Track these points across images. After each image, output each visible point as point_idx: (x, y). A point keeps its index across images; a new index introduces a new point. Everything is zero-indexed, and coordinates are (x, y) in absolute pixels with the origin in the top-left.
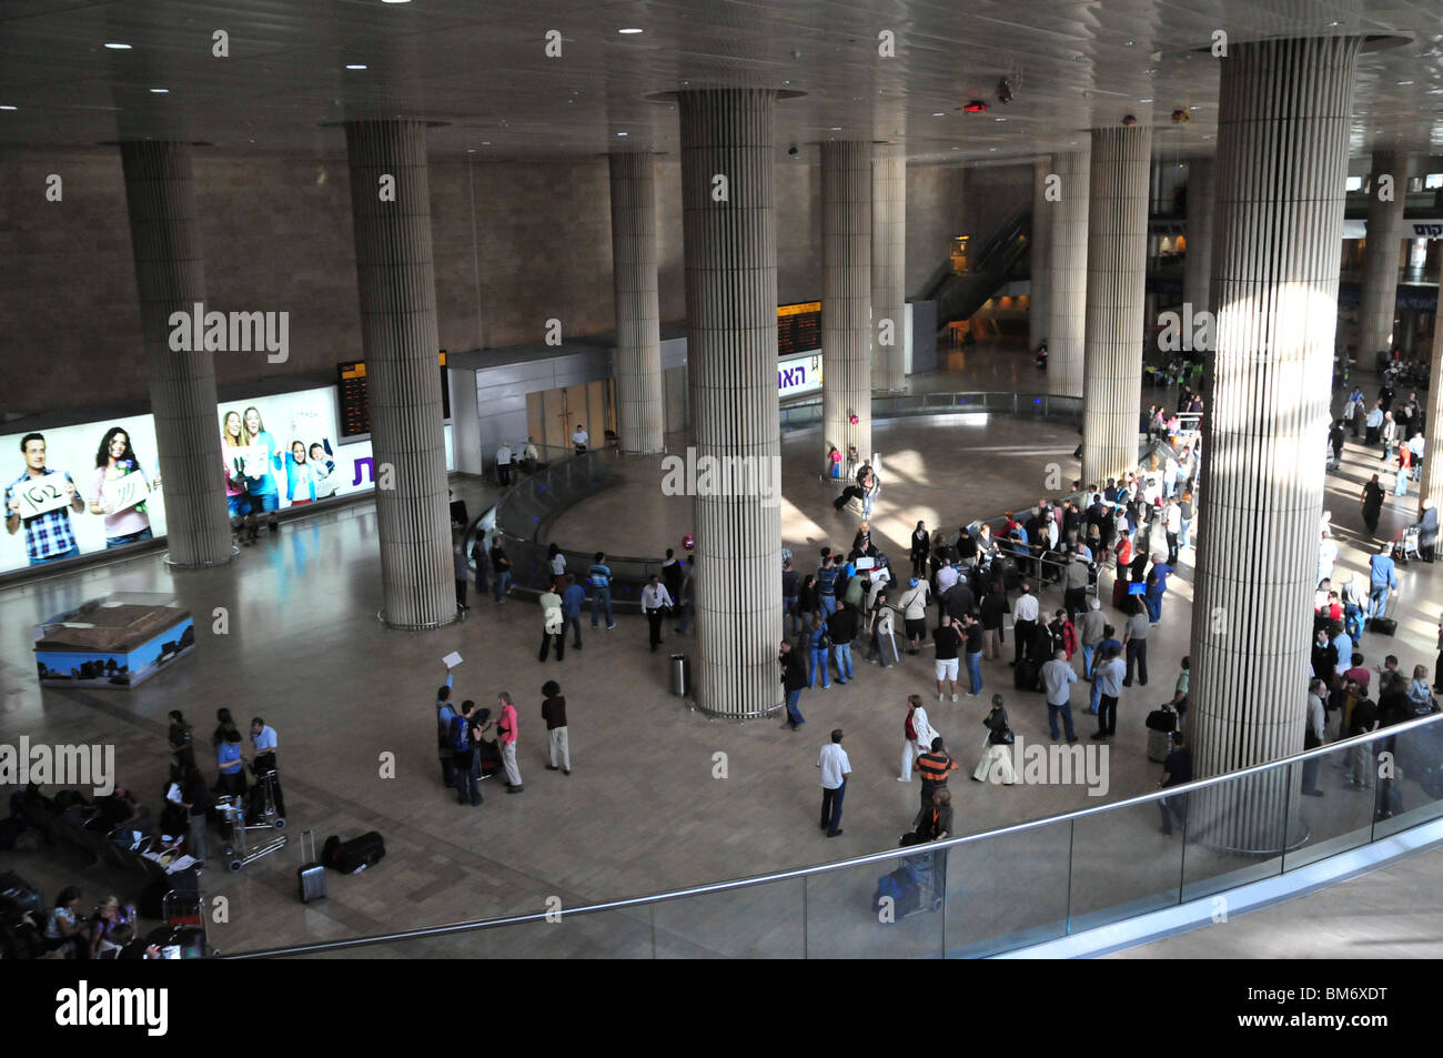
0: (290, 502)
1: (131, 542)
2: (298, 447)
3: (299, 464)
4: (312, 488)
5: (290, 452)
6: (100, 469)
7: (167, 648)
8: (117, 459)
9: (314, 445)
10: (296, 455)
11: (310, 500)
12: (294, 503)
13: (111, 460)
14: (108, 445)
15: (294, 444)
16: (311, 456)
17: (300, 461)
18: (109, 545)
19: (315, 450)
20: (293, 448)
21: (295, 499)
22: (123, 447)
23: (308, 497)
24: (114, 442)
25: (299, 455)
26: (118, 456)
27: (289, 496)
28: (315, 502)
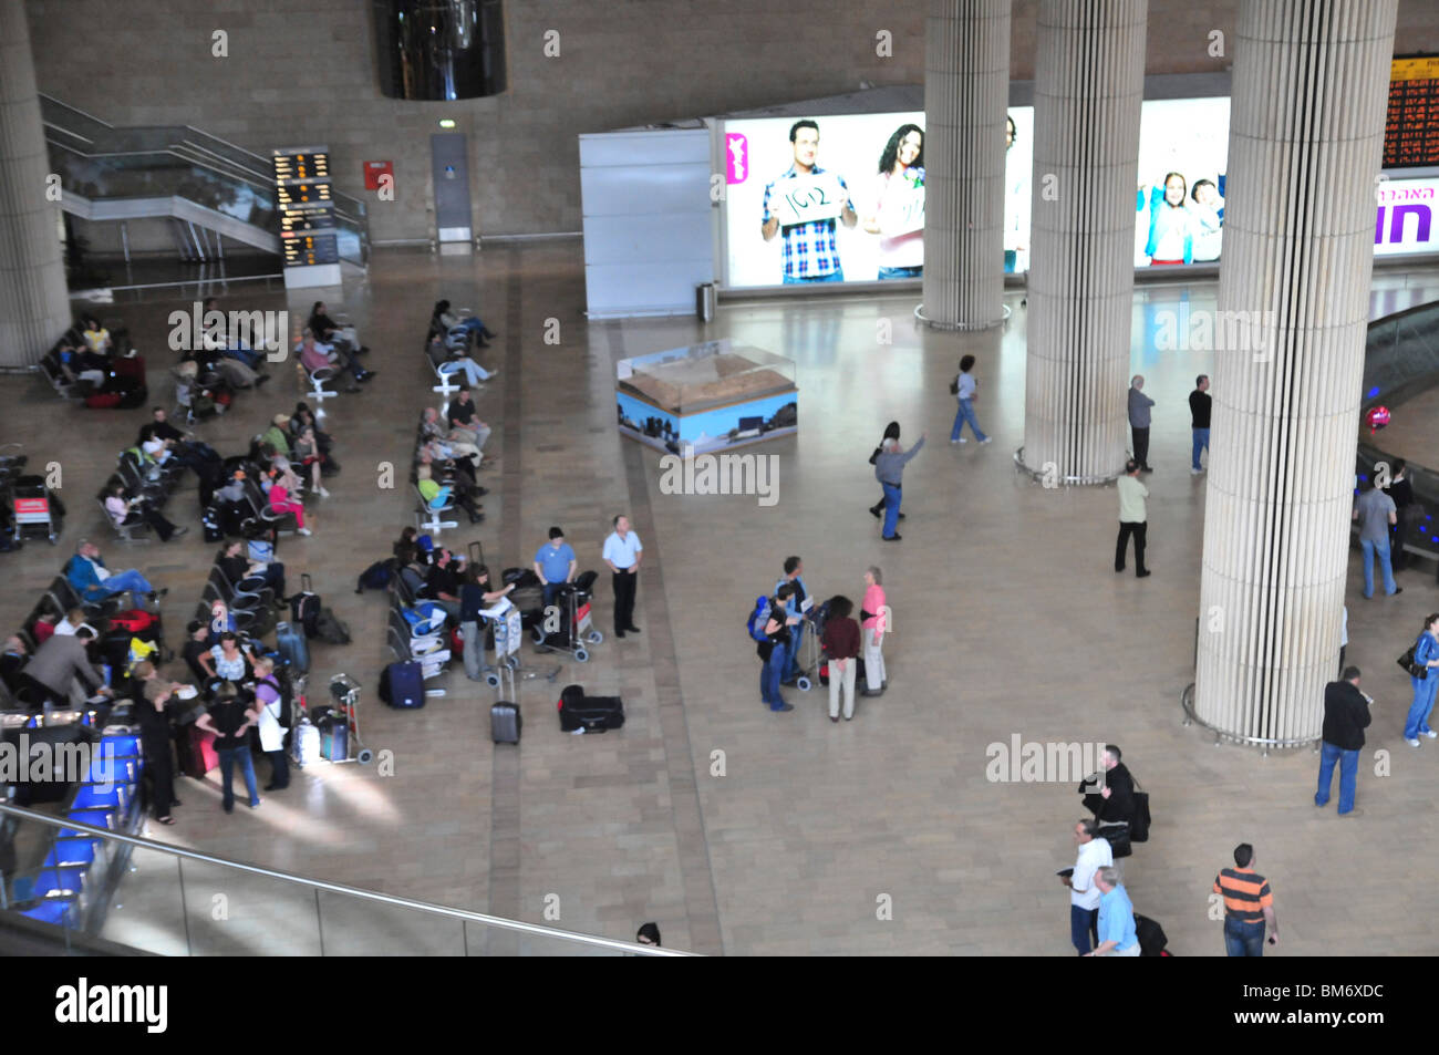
0: (1149, 260)
1: (909, 276)
2: (1174, 181)
3: (1173, 206)
4: (1188, 247)
5: (1161, 187)
6: (883, 174)
7: (747, 423)
8: (906, 166)
9: (1202, 182)
10: (1169, 193)
11: (1183, 261)
12: (1154, 262)
13: (898, 165)
14: (898, 145)
15: (1169, 176)
16: (1194, 196)
17: (1176, 202)
18: (881, 276)
19: (1201, 189)
20: (1166, 183)
21: (1158, 257)
22: (917, 151)
23: (1181, 257)
24: (905, 143)
25: (1175, 194)
26: (908, 161)
27: (1149, 251)
28: (1190, 265)
